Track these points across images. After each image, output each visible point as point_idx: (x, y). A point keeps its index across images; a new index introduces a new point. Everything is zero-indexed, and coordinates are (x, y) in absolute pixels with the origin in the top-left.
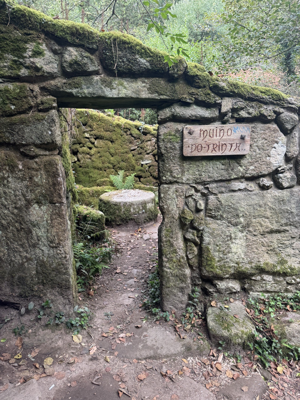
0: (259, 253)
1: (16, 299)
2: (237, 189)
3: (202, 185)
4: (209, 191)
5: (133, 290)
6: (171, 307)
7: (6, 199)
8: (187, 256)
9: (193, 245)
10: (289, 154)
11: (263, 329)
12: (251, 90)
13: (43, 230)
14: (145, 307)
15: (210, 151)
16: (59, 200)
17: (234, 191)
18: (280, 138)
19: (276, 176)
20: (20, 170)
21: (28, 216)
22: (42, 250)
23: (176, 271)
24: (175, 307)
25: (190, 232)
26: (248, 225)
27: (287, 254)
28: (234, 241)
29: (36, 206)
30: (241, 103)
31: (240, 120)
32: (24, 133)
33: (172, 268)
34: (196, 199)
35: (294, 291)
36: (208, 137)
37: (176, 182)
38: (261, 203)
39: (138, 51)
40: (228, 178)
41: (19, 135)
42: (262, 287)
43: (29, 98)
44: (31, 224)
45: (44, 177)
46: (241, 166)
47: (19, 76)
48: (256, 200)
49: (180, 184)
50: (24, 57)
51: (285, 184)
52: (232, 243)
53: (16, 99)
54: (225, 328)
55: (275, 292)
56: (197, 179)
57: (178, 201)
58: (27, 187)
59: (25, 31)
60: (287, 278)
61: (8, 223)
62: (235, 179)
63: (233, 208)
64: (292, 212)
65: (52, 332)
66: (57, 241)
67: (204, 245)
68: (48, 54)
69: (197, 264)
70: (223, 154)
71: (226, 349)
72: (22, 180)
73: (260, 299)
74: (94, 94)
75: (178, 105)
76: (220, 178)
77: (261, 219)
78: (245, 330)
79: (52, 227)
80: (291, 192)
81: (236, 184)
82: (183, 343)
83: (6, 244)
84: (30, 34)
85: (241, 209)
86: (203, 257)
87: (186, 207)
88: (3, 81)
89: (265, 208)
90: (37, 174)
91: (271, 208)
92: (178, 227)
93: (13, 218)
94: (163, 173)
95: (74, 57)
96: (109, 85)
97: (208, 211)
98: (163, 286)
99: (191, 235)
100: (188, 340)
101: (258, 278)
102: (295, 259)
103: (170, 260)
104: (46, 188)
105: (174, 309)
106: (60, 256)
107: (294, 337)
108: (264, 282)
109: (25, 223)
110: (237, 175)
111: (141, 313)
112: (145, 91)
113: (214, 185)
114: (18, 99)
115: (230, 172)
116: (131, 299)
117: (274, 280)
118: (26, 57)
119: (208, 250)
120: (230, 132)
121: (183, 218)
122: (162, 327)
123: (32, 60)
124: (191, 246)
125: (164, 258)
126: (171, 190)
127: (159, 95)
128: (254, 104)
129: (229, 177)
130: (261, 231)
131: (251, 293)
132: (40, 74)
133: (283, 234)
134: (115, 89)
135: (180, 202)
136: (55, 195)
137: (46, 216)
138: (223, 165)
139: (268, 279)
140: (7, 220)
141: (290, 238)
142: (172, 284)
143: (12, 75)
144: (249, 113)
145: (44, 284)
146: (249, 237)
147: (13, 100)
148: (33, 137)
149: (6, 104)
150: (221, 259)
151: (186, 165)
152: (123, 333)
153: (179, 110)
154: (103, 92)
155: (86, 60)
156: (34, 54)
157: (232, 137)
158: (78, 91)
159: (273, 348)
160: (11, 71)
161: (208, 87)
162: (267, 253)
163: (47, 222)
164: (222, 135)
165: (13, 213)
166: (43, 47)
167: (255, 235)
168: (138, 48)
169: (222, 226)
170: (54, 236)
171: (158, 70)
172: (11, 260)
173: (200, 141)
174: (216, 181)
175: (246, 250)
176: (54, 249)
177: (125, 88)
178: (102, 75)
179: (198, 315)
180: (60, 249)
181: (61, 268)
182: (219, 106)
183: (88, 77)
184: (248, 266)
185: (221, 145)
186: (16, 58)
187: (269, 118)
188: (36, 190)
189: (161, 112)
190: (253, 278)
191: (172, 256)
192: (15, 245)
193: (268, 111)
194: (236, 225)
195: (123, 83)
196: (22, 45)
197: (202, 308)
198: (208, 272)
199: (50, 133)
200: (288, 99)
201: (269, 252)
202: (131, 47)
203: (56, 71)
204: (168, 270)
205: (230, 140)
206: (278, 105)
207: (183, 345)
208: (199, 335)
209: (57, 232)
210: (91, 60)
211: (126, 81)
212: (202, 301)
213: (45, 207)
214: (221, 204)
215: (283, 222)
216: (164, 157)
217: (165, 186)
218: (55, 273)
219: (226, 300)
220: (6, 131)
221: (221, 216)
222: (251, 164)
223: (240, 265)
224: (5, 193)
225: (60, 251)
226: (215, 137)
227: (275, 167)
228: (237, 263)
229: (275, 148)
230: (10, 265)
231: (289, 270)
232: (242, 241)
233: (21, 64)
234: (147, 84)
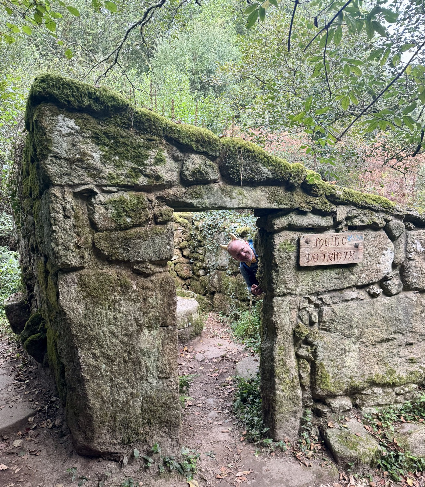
0: (371, 365)
1: (117, 447)
2: (350, 299)
3: (315, 296)
4: (323, 302)
5: (221, 422)
6: (284, 434)
7: (115, 325)
8: (300, 375)
9: (306, 362)
10: (397, 261)
11: (387, 444)
12: (364, 199)
13: (152, 359)
14: (250, 440)
15: (326, 260)
16: (173, 322)
17: (347, 301)
18: (388, 245)
19: (384, 283)
20: (134, 291)
21: (139, 344)
22: (151, 383)
23: (289, 394)
24: (288, 435)
25: (303, 348)
26: (361, 336)
27: (394, 363)
28: (347, 354)
29: (146, 331)
30: (355, 211)
31: (352, 228)
32: (140, 248)
33: (285, 391)
34: (310, 311)
35: (403, 401)
36: (324, 246)
37: (290, 294)
38: (372, 311)
39: (261, 160)
40: (341, 288)
41: (134, 251)
42: (374, 401)
43: (147, 209)
44: (141, 353)
45: (160, 297)
46: (353, 274)
47: (137, 185)
48: (367, 309)
49: (293, 296)
50: (144, 165)
51: (394, 292)
52: (346, 356)
53: (133, 210)
54: (352, 449)
55: (386, 405)
56: (311, 290)
57: (291, 314)
58: (140, 310)
59: (148, 137)
60: (396, 389)
61: (115, 354)
62: (348, 288)
63: (347, 319)
64: (400, 320)
65: (166, 481)
66: (168, 371)
67: (318, 362)
68: (169, 162)
69: (309, 383)
70: (339, 263)
71: (355, 471)
72: (135, 302)
73: (373, 414)
74: (215, 204)
75: (295, 214)
76: (333, 288)
77: (372, 329)
78: (372, 448)
79: (164, 354)
80: (398, 299)
81: (349, 293)
82: (312, 471)
83: (110, 380)
84: (153, 140)
85: (355, 320)
86: (318, 375)
87: (299, 321)
88: (118, 189)
89: (376, 317)
90: (152, 294)
91: (382, 317)
92: (291, 344)
93: (121, 348)
94: (277, 285)
95: (197, 166)
96: (229, 194)
97: (322, 324)
98: (276, 412)
99: (305, 351)
100: (315, 467)
101: (369, 391)
102: (402, 368)
103: (283, 381)
104: (160, 310)
105: (287, 436)
106: (171, 388)
107: (416, 447)
108: (375, 395)
109: (135, 352)
110: (349, 284)
111: (246, 448)
112: (264, 200)
113: (328, 295)
114: (135, 211)
115: (344, 281)
116: (226, 434)
117: (384, 392)
118: (147, 165)
119: (323, 367)
120: (344, 240)
121: (299, 332)
122: (281, 458)
123: (153, 168)
124: (304, 364)
125: (276, 380)
126: (285, 303)
127: (279, 204)
128: (366, 212)
129: (343, 286)
130: (373, 341)
131: (363, 408)
132: (160, 183)
133: (391, 343)
134: (235, 198)
135: (294, 315)
136: (169, 317)
137: (157, 342)
138: (336, 273)
139: (378, 392)
140: (115, 350)
141: (397, 346)
142: (285, 408)
143: (129, 184)
144: (362, 221)
145: (150, 424)
146: (362, 348)
147: (129, 212)
148: (150, 253)
149: (122, 216)
150: (336, 375)
151: (300, 275)
152: (238, 471)
153: (296, 219)
154: (224, 202)
155: (209, 169)
156: (156, 162)
157: (347, 246)
158: (199, 202)
159: (400, 461)
160: (128, 179)
161: (324, 196)
162: (377, 364)
163: (158, 348)
164: (337, 243)
165: (122, 342)
166: (165, 154)
167: (367, 346)
168: (261, 156)
169: (336, 339)
170: (165, 365)
171: (279, 179)
172: (114, 399)
173: (316, 250)
174: (329, 291)
175: (358, 363)
176: (164, 380)
177: (245, 197)
178: (221, 183)
179: (315, 440)
180: (171, 379)
181: (171, 403)
182: (333, 214)
183: (207, 186)
184: (361, 380)
185: (336, 254)
186: (136, 166)
187: (380, 226)
188: (150, 312)
189: (277, 220)
190: (364, 392)
191: (285, 376)
192: (120, 380)
193: (379, 218)
194: (349, 337)
195: (243, 193)
196: (144, 151)
197: (317, 432)
198: (323, 390)
199: (169, 248)
200: (396, 206)
201: (379, 363)
202: (255, 156)
203: (175, 179)
204: (281, 393)
205: (345, 248)
206: (387, 212)
207: (313, 472)
208: (324, 460)
209: (168, 360)
210: (213, 168)
211: (245, 189)
212: (315, 424)
213: (155, 331)
214: (336, 316)
215: (392, 330)
216: (278, 268)
217: (279, 298)
218: (163, 409)
219: (342, 419)
220: (120, 247)
221: (335, 328)
222: (363, 272)
223: (353, 380)
224: (115, 318)
225: (171, 381)
226: (330, 246)
227: (385, 275)
228: (350, 378)
229: (384, 255)
230: (112, 405)
231: (398, 380)
232: (355, 353)
233: (140, 171)
234: (266, 192)
